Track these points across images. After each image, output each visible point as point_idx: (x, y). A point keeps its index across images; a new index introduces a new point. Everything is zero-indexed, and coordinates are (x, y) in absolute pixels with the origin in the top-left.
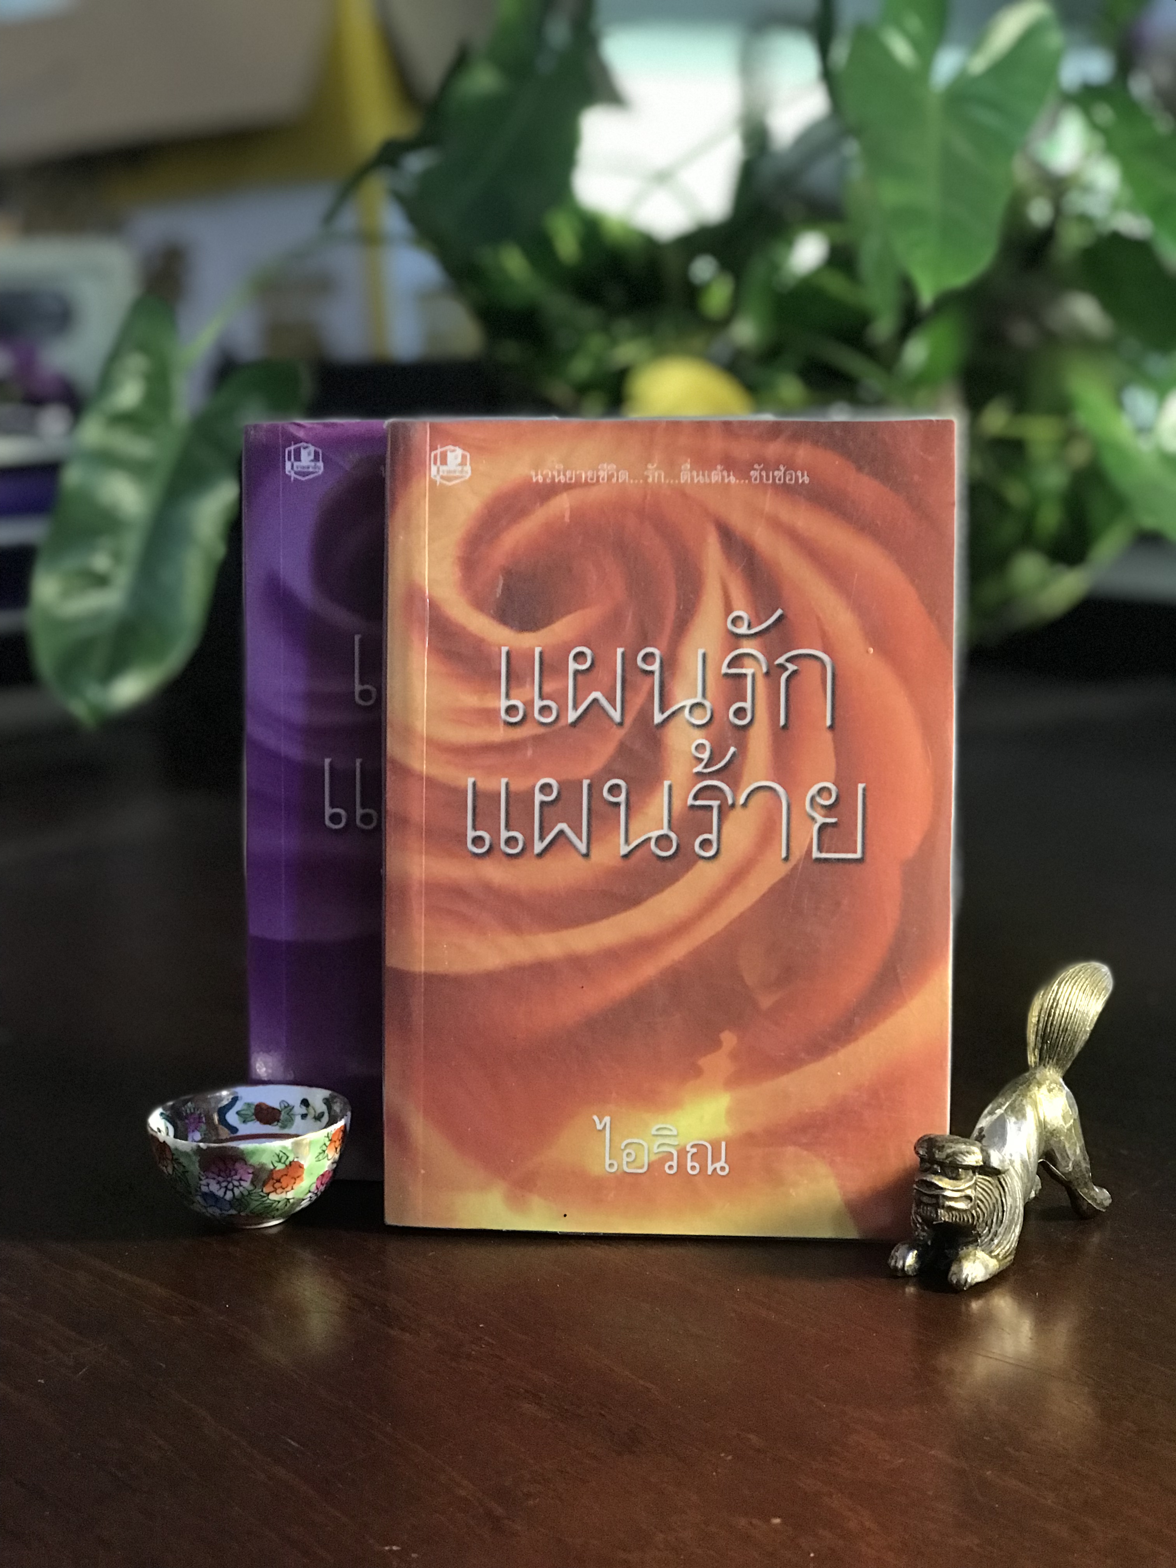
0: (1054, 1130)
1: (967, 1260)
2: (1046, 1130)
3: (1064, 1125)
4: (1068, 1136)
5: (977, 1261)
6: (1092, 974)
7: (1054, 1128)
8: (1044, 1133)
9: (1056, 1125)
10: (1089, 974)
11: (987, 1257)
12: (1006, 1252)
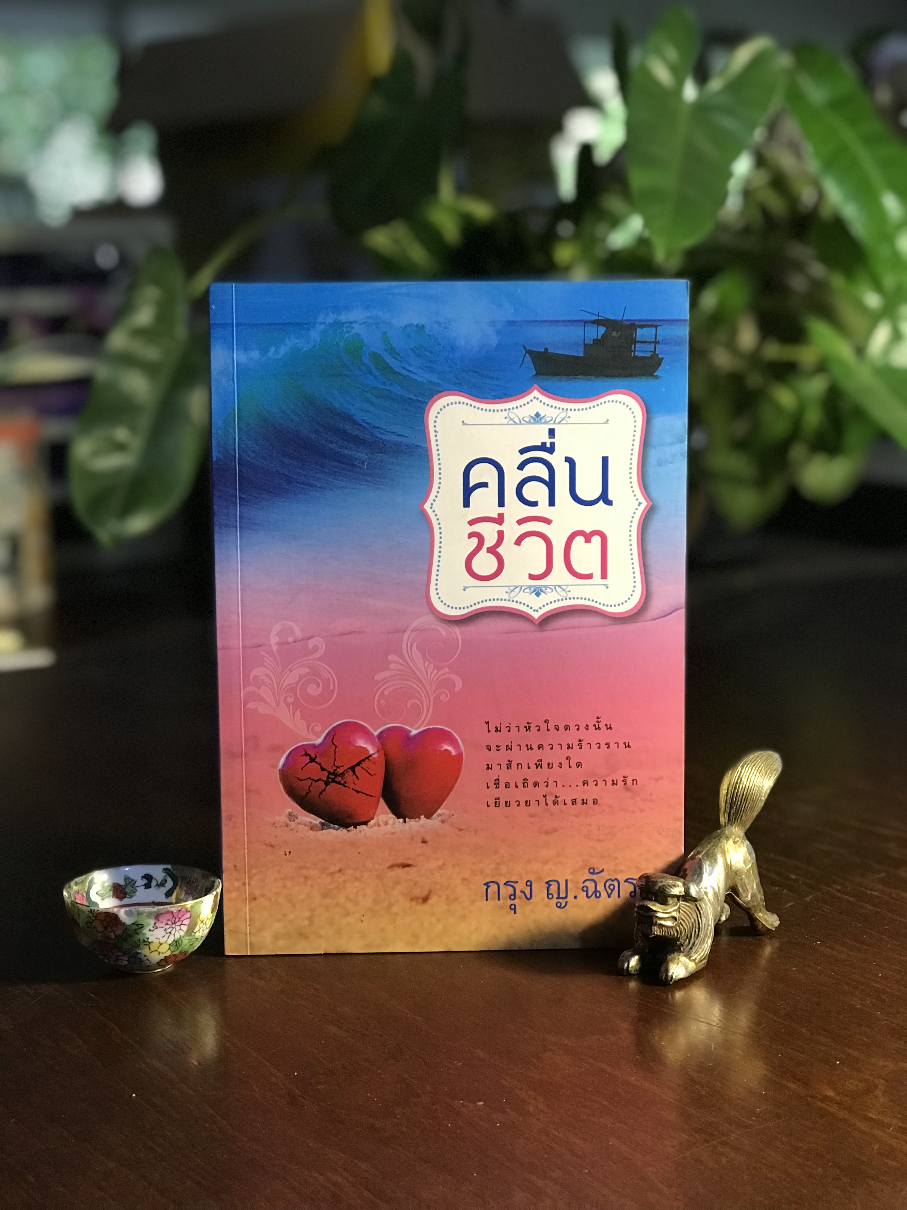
0: (738, 871)
1: (672, 963)
2: (732, 870)
3: (744, 867)
4: (748, 874)
5: (680, 964)
6: (767, 759)
7: (737, 869)
8: (730, 873)
9: (739, 867)
10: (764, 759)
11: (687, 960)
12: (701, 958)
